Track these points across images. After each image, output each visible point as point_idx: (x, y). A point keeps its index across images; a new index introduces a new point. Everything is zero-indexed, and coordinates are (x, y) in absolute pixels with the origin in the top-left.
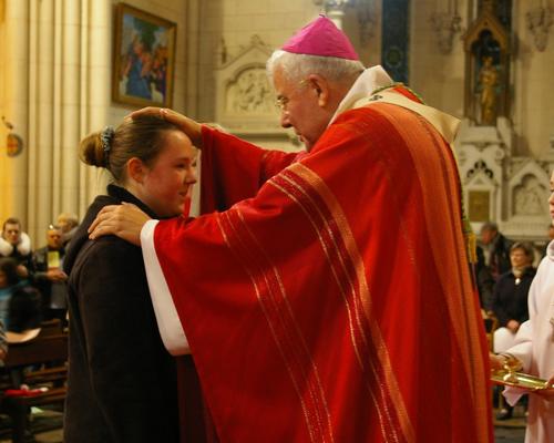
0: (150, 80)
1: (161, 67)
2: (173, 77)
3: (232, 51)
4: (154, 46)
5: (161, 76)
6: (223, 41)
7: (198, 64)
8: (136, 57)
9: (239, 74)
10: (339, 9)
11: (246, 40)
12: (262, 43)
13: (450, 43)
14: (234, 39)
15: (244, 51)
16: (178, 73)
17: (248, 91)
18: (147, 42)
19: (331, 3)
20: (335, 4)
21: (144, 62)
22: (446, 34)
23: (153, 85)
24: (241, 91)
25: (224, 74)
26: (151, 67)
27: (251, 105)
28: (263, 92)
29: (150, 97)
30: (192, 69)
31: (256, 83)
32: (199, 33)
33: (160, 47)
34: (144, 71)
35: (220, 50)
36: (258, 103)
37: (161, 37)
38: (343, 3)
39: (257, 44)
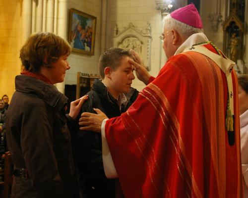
0: (84, 41)
1: (89, 36)
3: (121, 29)
4: (86, 27)
5: (89, 40)
6: (117, 25)
7: (106, 35)
8: (78, 32)
9: (123, 40)
10: (167, 11)
11: (126, 25)
12: (133, 26)
14: (121, 25)
15: (125, 29)
16: (97, 39)
17: (127, 47)
20: (165, 9)
21: (82, 34)
22: (215, 23)
23: (86, 44)
24: (124, 47)
25: (117, 40)
26: (85, 36)
28: (134, 47)
29: (84, 49)
30: (103, 37)
31: (131, 43)
32: (106, 21)
33: (89, 27)
34: (82, 38)
35: (115, 29)
37: (90, 23)
38: (169, 9)
39: (131, 26)
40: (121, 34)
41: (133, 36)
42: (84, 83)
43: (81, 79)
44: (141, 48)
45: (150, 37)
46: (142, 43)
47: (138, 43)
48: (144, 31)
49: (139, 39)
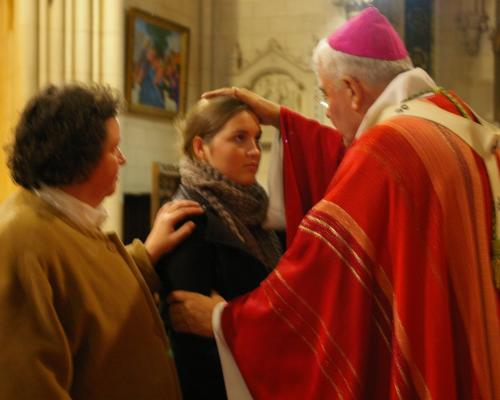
1: (173, 75)
2: (186, 84)
3: (248, 55)
4: (167, 53)
5: (173, 82)
6: (238, 46)
8: (149, 64)
9: (256, 80)
11: (262, 44)
12: (279, 47)
13: (478, 43)
14: (249, 43)
15: (260, 55)
16: (192, 81)
18: (160, 48)
19: (352, 3)
20: (356, 4)
21: (157, 69)
22: (472, 34)
23: (166, 94)
25: (239, 81)
26: (165, 75)
28: (281, 99)
29: (162, 106)
30: (206, 76)
31: (274, 89)
32: (213, 37)
33: (173, 53)
34: (157, 78)
35: (235, 55)
37: (174, 43)
39: (274, 48)
40: (250, 65)
41: (280, 72)
44: (299, 99)
46: (301, 87)
47: (292, 87)
48: (307, 60)
49: (293, 79)
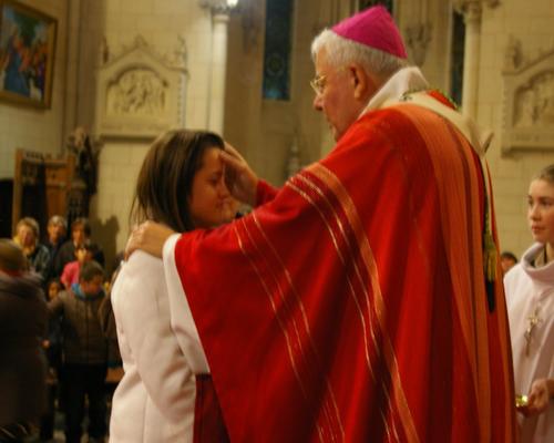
0: (29, 76)
1: (40, 63)
2: (52, 74)
3: (114, 50)
4: (34, 42)
5: (40, 72)
6: (105, 41)
7: (78, 62)
9: (121, 74)
10: (224, 13)
11: (129, 40)
12: (145, 44)
14: (115, 40)
15: (126, 51)
16: (57, 70)
17: (130, 92)
18: (27, 38)
19: (217, 6)
20: (221, 9)
21: (23, 57)
23: (32, 83)
24: (122, 92)
25: (106, 74)
26: (30, 63)
27: (132, 108)
28: (145, 94)
29: (27, 94)
30: (72, 68)
31: (139, 84)
32: (80, 29)
33: (39, 42)
34: (24, 66)
35: (102, 49)
36: (140, 105)
37: (41, 33)
38: (228, 8)
39: (140, 44)
40: (115, 60)
41: (145, 68)
42: (31, 174)
43: (25, 166)
44: (163, 95)
45: (185, 71)
46: (165, 84)
47: (156, 83)
48: (172, 57)
49: (157, 75)
